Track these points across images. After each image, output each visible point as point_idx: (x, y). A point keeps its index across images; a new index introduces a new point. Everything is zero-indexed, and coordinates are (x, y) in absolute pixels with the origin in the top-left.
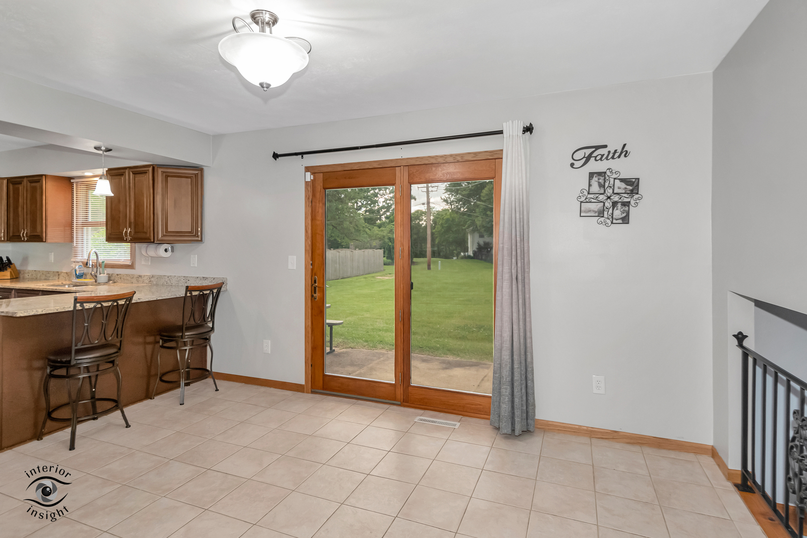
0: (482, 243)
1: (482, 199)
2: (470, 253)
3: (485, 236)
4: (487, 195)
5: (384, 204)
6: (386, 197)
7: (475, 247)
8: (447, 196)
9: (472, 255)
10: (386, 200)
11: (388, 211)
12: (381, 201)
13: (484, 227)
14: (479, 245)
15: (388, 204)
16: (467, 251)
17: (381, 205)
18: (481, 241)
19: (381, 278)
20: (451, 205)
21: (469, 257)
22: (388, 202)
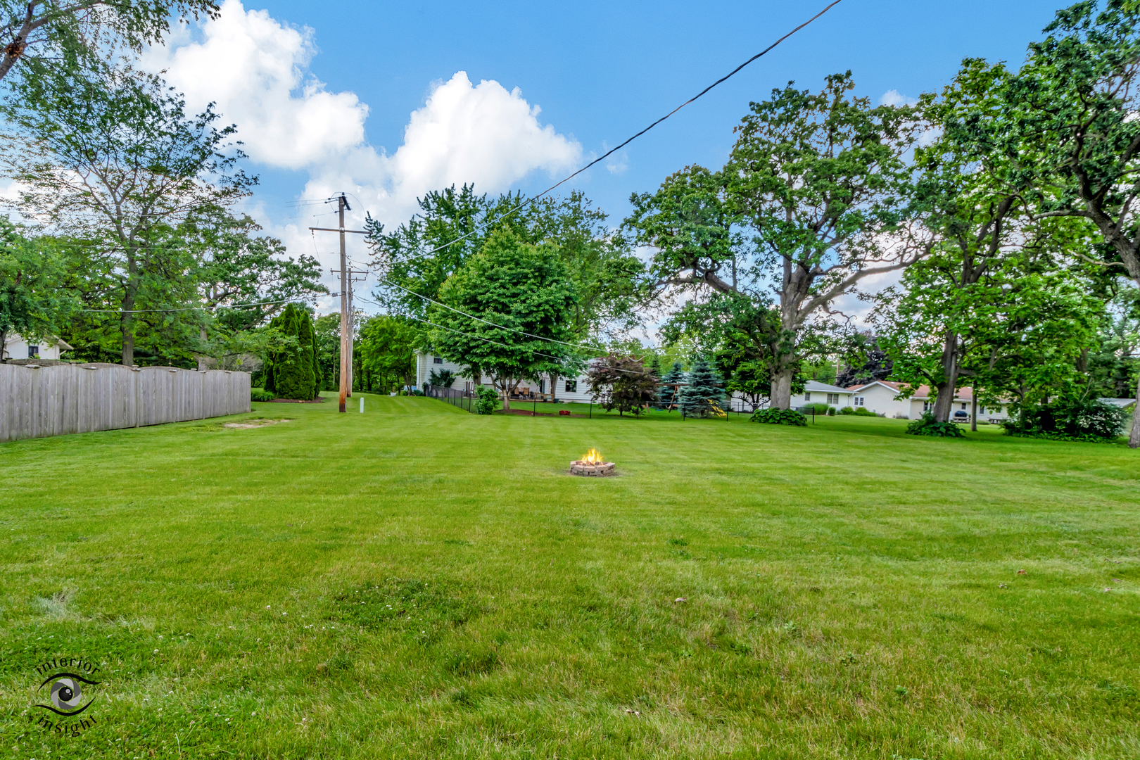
0: (438, 373)
1: (440, 297)
2: (420, 388)
3: (444, 360)
4: (448, 292)
5: (270, 295)
6: (274, 283)
7: (427, 379)
8: (383, 291)
9: (422, 390)
10: (275, 288)
11: (276, 307)
12: (263, 290)
13: (441, 344)
14: (434, 375)
15: (276, 297)
16: (415, 384)
17: (263, 296)
18: (437, 370)
19: (236, 425)
20: (390, 307)
21: (417, 393)
22: (277, 292)
